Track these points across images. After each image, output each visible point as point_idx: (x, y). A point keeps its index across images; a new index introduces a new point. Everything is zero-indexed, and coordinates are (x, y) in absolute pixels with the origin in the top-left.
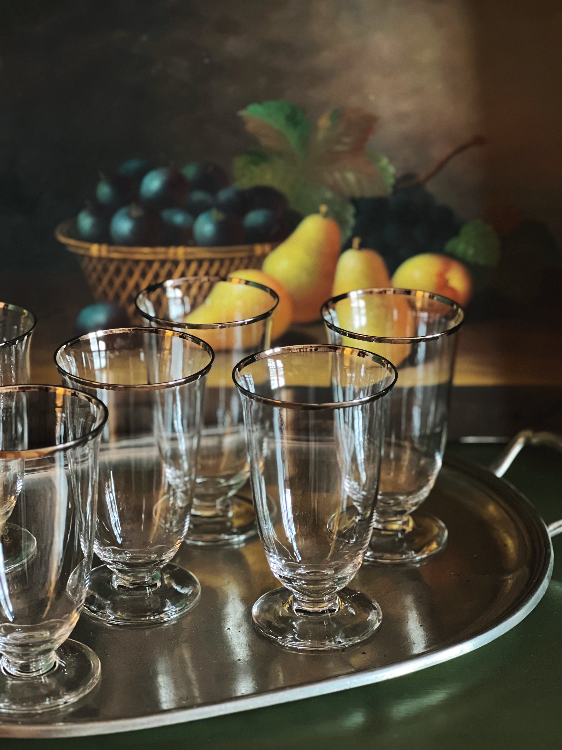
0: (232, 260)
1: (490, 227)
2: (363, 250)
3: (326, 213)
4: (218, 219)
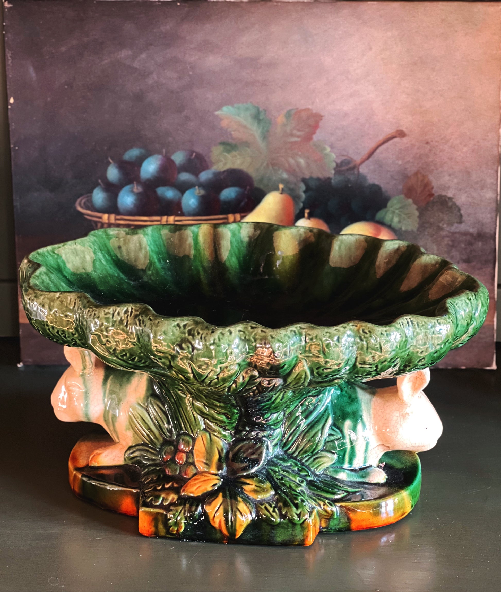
1: (410, 201)
2: (312, 219)
3: (283, 190)
4: (200, 195)
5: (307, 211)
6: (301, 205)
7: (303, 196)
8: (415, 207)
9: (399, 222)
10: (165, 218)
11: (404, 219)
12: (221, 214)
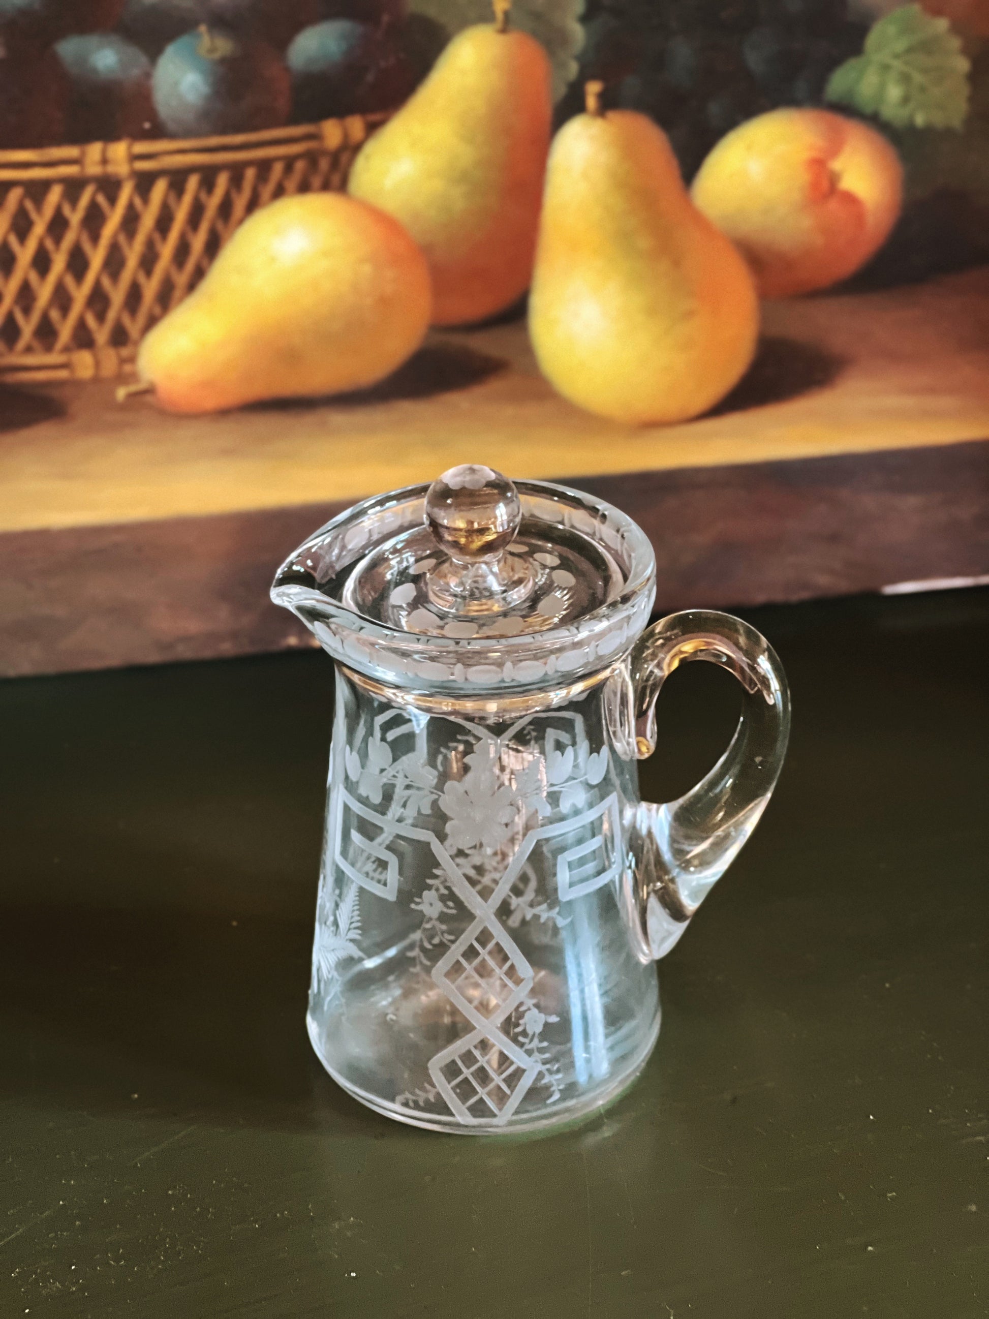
0: (264, 166)
1: (942, 24)
2: (612, 115)
3: (506, 14)
4: (217, 55)
5: (593, 89)
6: (573, 68)
7: (578, 33)
8: (955, 43)
9: (906, 100)
10: (95, 150)
11: (923, 89)
12: (293, 120)
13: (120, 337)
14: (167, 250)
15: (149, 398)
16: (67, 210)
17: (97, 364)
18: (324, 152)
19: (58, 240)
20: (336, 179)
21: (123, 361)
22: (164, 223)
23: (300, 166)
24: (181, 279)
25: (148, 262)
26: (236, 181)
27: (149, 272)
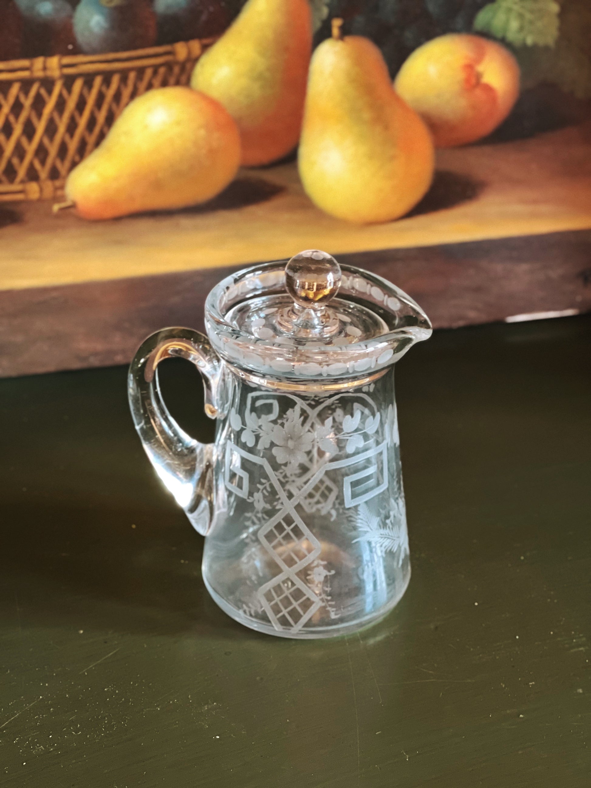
0: (141, 71)
2: (348, 39)
4: (113, 5)
5: (337, 23)
6: (325, 11)
9: (521, 29)
10: (39, 62)
11: (531, 22)
12: (159, 43)
13: (54, 174)
14: (83, 122)
15: (72, 210)
16: (22, 98)
17: (41, 190)
18: (176, 63)
19: (17, 116)
20: (184, 79)
21: (56, 189)
22: (81, 105)
23: (162, 70)
24: (91, 139)
25: (72, 128)
26: (124, 80)
27: (72, 135)
